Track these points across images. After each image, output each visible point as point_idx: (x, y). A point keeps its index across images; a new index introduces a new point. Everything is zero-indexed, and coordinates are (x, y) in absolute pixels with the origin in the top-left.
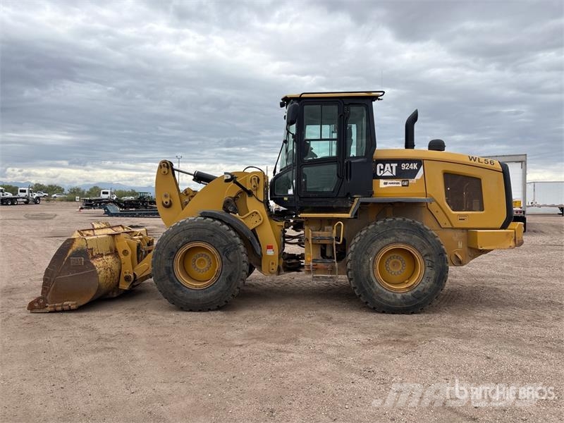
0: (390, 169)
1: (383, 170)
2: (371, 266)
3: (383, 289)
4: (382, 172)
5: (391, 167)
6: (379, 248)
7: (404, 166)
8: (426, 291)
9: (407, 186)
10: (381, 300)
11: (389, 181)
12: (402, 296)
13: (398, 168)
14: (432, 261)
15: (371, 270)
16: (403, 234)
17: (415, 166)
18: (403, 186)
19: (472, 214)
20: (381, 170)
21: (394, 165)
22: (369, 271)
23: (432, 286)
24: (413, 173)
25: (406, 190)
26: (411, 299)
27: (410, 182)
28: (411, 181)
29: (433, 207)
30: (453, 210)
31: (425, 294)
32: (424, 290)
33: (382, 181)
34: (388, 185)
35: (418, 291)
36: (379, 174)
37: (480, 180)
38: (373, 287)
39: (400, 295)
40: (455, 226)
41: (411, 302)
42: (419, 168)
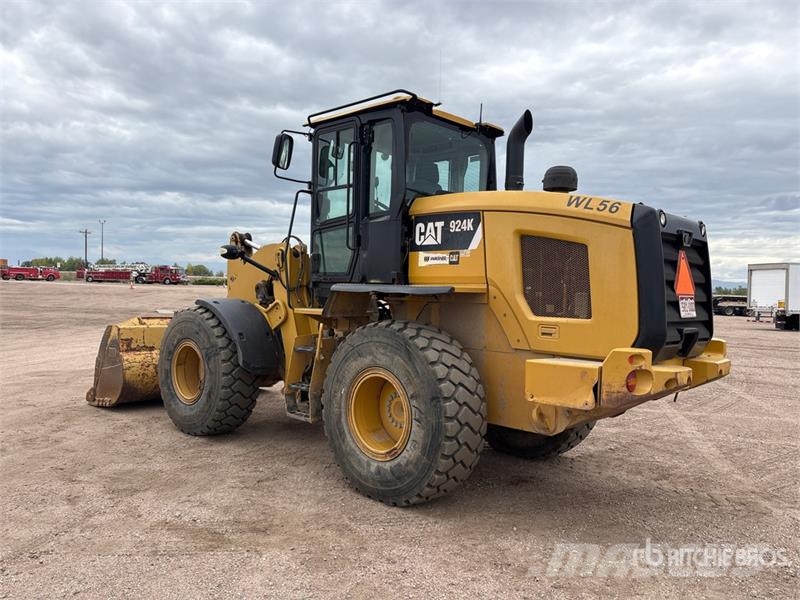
0: (433, 234)
1: (424, 234)
2: (343, 405)
3: (356, 449)
4: (422, 237)
5: (436, 228)
6: (353, 372)
7: (454, 226)
8: (410, 467)
9: (457, 263)
10: (352, 467)
11: (431, 255)
12: (378, 467)
13: (445, 229)
14: (420, 411)
15: (343, 410)
16: (383, 351)
17: (468, 225)
18: (451, 263)
19: (567, 324)
20: (421, 234)
21: (440, 225)
22: (341, 412)
23: (419, 459)
24: (465, 238)
25: (455, 270)
26: (389, 477)
27: (462, 255)
28: (464, 253)
29: (498, 305)
30: (536, 313)
31: (409, 474)
32: (407, 465)
33: (422, 255)
34: (431, 262)
35: (399, 465)
36: (418, 243)
37: (584, 247)
38: (343, 440)
39: (376, 464)
40: (533, 348)
41: (389, 482)
42: (475, 228)
